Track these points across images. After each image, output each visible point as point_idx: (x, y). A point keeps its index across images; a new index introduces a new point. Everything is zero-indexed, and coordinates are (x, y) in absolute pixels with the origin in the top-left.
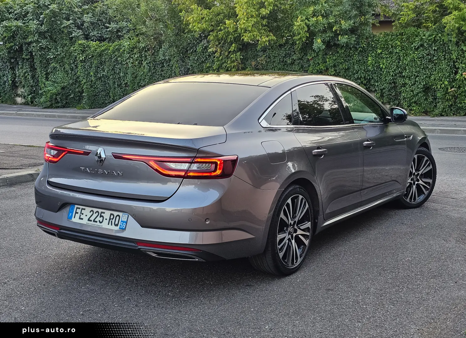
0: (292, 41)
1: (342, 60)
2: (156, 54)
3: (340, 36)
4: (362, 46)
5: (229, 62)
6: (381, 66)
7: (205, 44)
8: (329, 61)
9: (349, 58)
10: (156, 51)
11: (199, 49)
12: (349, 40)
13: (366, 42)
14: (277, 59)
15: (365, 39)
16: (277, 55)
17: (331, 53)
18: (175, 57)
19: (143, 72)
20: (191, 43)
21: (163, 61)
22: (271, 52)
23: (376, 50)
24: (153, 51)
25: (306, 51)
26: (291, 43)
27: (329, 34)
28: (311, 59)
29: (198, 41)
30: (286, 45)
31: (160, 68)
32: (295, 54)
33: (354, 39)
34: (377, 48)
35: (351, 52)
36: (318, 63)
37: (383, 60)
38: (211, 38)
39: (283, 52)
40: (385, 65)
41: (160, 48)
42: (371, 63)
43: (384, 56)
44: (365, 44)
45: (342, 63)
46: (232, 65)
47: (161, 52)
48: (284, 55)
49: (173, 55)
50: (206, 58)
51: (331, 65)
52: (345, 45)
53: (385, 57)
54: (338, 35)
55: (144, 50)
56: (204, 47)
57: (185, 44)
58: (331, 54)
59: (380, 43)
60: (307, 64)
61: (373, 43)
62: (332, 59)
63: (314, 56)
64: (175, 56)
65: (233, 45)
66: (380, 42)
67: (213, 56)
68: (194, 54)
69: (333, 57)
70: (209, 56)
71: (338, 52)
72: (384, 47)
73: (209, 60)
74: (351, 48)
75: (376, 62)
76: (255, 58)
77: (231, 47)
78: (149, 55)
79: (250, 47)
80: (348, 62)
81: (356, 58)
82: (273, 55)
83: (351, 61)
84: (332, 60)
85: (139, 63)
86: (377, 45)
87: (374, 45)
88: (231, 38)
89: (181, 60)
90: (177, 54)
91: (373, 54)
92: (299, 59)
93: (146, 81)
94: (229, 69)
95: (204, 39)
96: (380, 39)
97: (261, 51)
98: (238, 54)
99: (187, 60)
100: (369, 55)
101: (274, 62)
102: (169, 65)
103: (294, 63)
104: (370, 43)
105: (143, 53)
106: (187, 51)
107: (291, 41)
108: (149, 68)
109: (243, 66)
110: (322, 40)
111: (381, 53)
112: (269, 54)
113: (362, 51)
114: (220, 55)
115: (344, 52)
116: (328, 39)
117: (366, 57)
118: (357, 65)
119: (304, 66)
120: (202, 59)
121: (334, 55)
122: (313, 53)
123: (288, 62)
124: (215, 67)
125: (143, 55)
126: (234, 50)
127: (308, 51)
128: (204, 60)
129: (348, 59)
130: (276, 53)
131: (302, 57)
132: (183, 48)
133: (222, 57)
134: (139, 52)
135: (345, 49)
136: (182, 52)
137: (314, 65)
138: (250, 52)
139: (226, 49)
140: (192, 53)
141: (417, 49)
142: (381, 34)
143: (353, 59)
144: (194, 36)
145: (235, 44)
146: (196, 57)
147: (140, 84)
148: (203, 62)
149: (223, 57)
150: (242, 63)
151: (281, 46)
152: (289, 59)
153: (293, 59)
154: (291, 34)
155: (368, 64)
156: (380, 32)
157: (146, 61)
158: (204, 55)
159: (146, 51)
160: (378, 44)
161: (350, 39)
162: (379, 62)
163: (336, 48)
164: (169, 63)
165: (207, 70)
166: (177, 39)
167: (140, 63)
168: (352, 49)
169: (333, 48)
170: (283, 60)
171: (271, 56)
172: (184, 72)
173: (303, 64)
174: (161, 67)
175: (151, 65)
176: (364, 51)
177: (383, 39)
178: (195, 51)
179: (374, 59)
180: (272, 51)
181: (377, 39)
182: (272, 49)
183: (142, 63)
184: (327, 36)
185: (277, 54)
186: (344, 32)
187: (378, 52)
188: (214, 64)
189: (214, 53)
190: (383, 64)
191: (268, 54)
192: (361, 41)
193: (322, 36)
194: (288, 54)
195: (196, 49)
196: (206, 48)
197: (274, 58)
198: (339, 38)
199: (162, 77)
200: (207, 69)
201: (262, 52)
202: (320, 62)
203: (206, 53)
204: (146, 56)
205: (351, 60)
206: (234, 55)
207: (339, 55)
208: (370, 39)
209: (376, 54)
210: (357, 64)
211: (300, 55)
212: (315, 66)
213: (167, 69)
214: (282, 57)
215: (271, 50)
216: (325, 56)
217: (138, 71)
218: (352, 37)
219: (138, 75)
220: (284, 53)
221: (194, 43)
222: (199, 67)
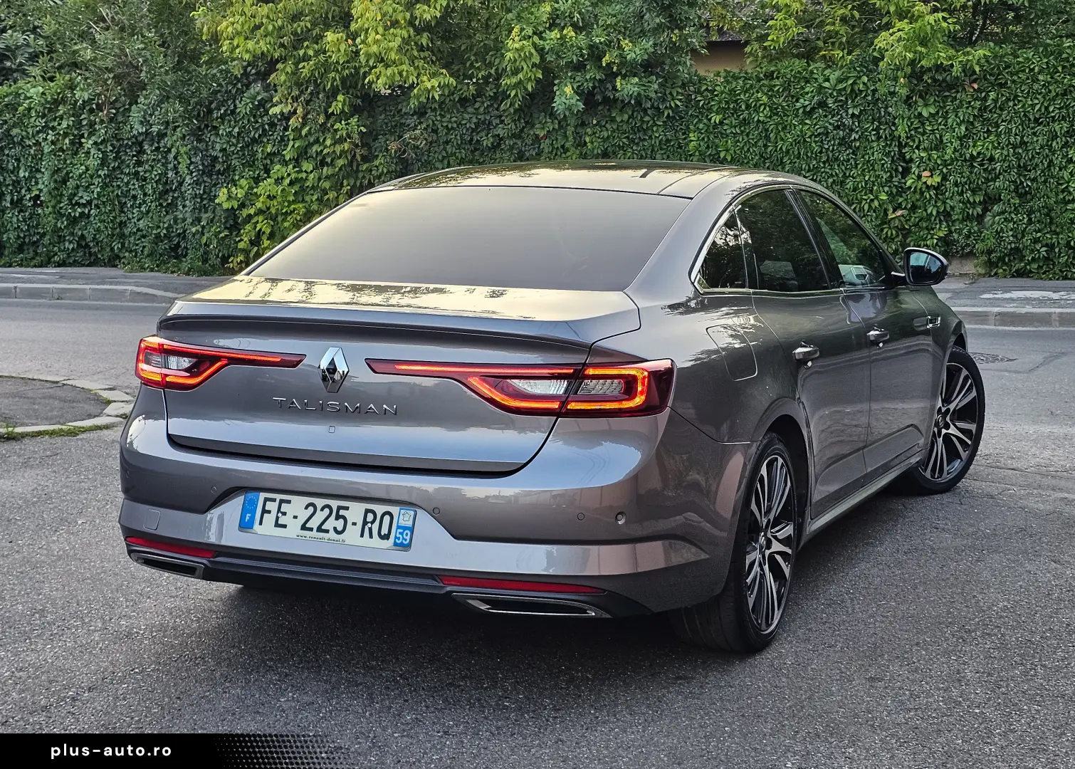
0: (495, 91)
1: (625, 140)
2: (120, 118)
3: (620, 78)
4: (673, 106)
5: (328, 142)
6: (722, 155)
7: (258, 93)
8: (592, 143)
9: (641, 135)
10: (121, 110)
11: (243, 107)
12: (644, 88)
13: (682, 95)
14: (456, 135)
15: (680, 87)
16: (455, 125)
17: (595, 122)
18: (179, 126)
19: (83, 167)
20: (219, 91)
21: (140, 139)
22: (439, 118)
23: (707, 116)
24: (114, 111)
25: (531, 116)
26: (492, 94)
27: (592, 73)
28: (545, 137)
29: (239, 86)
30: (478, 99)
31: (134, 156)
32: (502, 122)
33: (656, 86)
34: (710, 110)
35: (647, 118)
36: (563, 147)
37: (727, 142)
38: (279, 77)
39: (471, 118)
40: (732, 152)
41: (131, 105)
42: (697, 149)
43: (728, 131)
44: (680, 100)
45: (623, 147)
46: (338, 149)
47: (136, 114)
48: (473, 127)
49: (174, 123)
50: (264, 130)
51: (595, 152)
52: (633, 102)
53: (732, 133)
54: (615, 75)
55: (87, 108)
56: (257, 103)
57: (205, 94)
58: (596, 125)
59: (716, 98)
60: (534, 149)
61: (699, 98)
62: (599, 138)
63: (553, 128)
64: (177, 124)
65: (340, 97)
66: (717, 96)
67: (281, 125)
68: (230, 121)
69: (600, 132)
70: (272, 125)
71: (613, 120)
72: (729, 107)
73: (272, 135)
74: (645, 110)
75: (708, 146)
76: (396, 132)
77: (334, 104)
78: (102, 122)
79: (379, 103)
80: (637, 144)
81: (659, 133)
82: (445, 124)
83: (646, 144)
84: (599, 140)
85: (72, 143)
86: (709, 103)
87: (701, 103)
88: (334, 79)
89: (194, 135)
90: (183, 121)
91: (701, 126)
92: (514, 136)
93: (93, 192)
94: (329, 160)
95: (255, 81)
96: (717, 88)
97: (412, 115)
98: (354, 121)
99: (208, 136)
100: (692, 127)
101: (447, 142)
102: (158, 149)
103: (499, 144)
104: (693, 97)
105: (83, 116)
106: (210, 112)
107: (491, 90)
108: (101, 156)
109: (364, 152)
110: (575, 87)
111: (721, 123)
112: (433, 121)
113: (674, 117)
114: (304, 125)
115: (629, 120)
116: (591, 85)
117: (684, 134)
118: (663, 152)
119: (527, 154)
120: (252, 133)
121: (604, 126)
122: (548, 120)
123: (485, 145)
124: (288, 154)
125: (84, 123)
126: (343, 111)
127: (535, 115)
128: (257, 136)
129: (640, 138)
130: (451, 119)
131: (522, 131)
132: (199, 103)
133: (308, 128)
134: (71, 112)
135: (630, 113)
136: (196, 113)
137: (552, 151)
138: (383, 116)
139: (320, 107)
140: (222, 117)
141: (809, 114)
142: (718, 74)
143: (650, 137)
144: (227, 71)
145: (343, 94)
146: (235, 126)
147: (76, 198)
148: (254, 141)
149: (310, 129)
150: (363, 146)
151: (464, 101)
152: (487, 136)
153: (499, 135)
154: (493, 72)
155: (689, 151)
156: (716, 69)
157: (93, 138)
158: (257, 122)
159: (91, 111)
160: (713, 100)
161: (645, 86)
162: (717, 146)
163: (609, 110)
164: (158, 143)
165: (265, 162)
166: (180, 80)
167: (77, 144)
168: (649, 112)
169: (600, 108)
170: (472, 140)
171: (439, 126)
172: (201, 167)
173: (523, 149)
174: (135, 153)
175: (106, 147)
176: (676, 118)
177: (725, 87)
178: (233, 112)
179: (703, 139)
180: (440, 114)
181: (710, 88)
182: (442, 109)
183: (81, 144)
184: (588, 77)
185: (456, 122)
186: (629, 69)
187: (712, 121)
188: (286, 145)
189: (286, 118)
190: (727, 150)
191: (430, 121)
192: (671, 93)
193: (574, 79)
194: (484, 123)
195: (235, 106)
196: (263, 105)
197: (446, 134)
198: (618, 84)
199: (137, 180)
200: (265, 159)
201: (415, 117)
202: (567, 145)
203: (261, 117)
204: (92, 124)
205: (645, 140)
206: (343, 122)
207: (615, 127)
208: (692, 88)
209: (708, 126)
210: (661, 149)
211: (516, 125)
212: (556, 154)
213: (154, 160)
214: (467, 130)
215: (438, 113)
216: (580, 130)
217: (71, 163)
218: (649, 82)
219: (71, 175)
220: (474, 120)
221: (230, 91)
222: (244, 155)
